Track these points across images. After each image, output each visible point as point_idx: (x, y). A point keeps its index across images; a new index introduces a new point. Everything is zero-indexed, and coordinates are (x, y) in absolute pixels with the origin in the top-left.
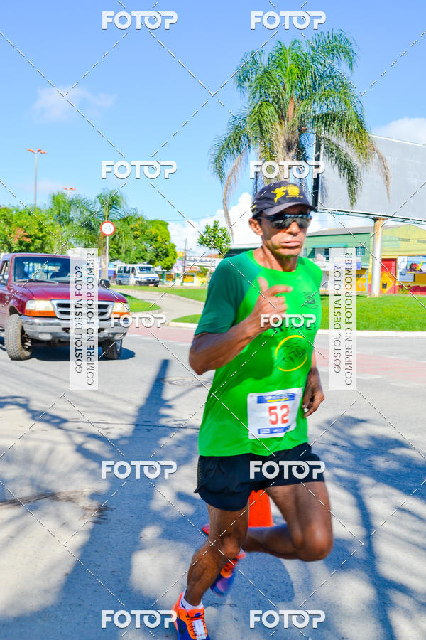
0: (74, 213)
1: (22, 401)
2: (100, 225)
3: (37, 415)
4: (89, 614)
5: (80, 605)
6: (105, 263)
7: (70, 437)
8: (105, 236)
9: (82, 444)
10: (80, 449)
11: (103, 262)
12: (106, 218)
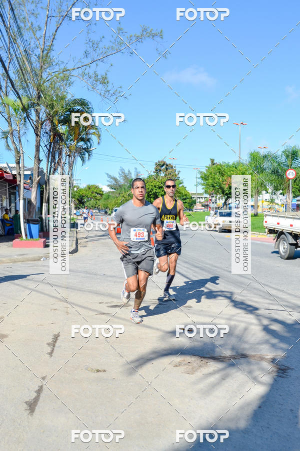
0: (266, 165)
1: (228, 295)
2: (285, 171)
3: (238, 304)
4: (274, 434)
5: (268, 427)
6: (289, 199)
7: (260, 320)
8: (289, 180)
9: (268, 325)
10: (266, 329)
11: (288, 198)
12: (290, 167)
